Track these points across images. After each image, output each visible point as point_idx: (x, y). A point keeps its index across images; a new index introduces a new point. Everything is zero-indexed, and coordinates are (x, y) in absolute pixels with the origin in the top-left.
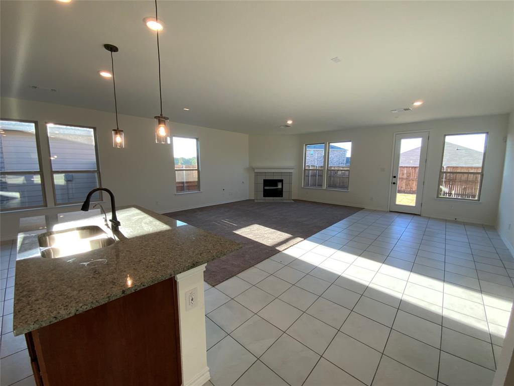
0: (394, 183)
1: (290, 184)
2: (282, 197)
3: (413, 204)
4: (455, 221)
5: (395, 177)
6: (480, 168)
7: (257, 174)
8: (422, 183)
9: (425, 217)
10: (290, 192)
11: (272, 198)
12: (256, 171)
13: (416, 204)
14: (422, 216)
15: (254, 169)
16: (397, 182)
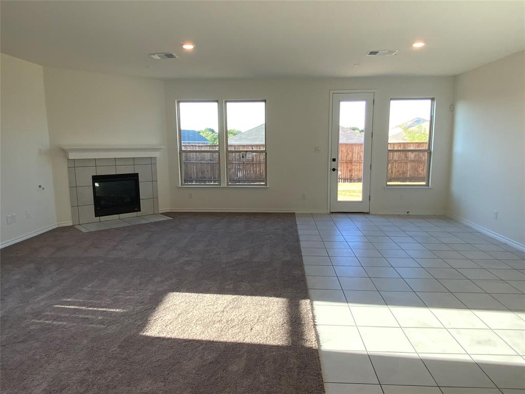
0: (334, 170)
1: (154, 181)
2: (139, 210)
3: (359, 198)
4: (408, 216)
5: (334, 160)
6: (426, 143)
7: (74, 165)
8: (369, 167)
9: (375, 215)
10: (155, 198)
11: (116, 217)
12: (72, 156)
13: (363, 199)
14: (372, 214)
15: (64, 152)
16: (337, 167)
